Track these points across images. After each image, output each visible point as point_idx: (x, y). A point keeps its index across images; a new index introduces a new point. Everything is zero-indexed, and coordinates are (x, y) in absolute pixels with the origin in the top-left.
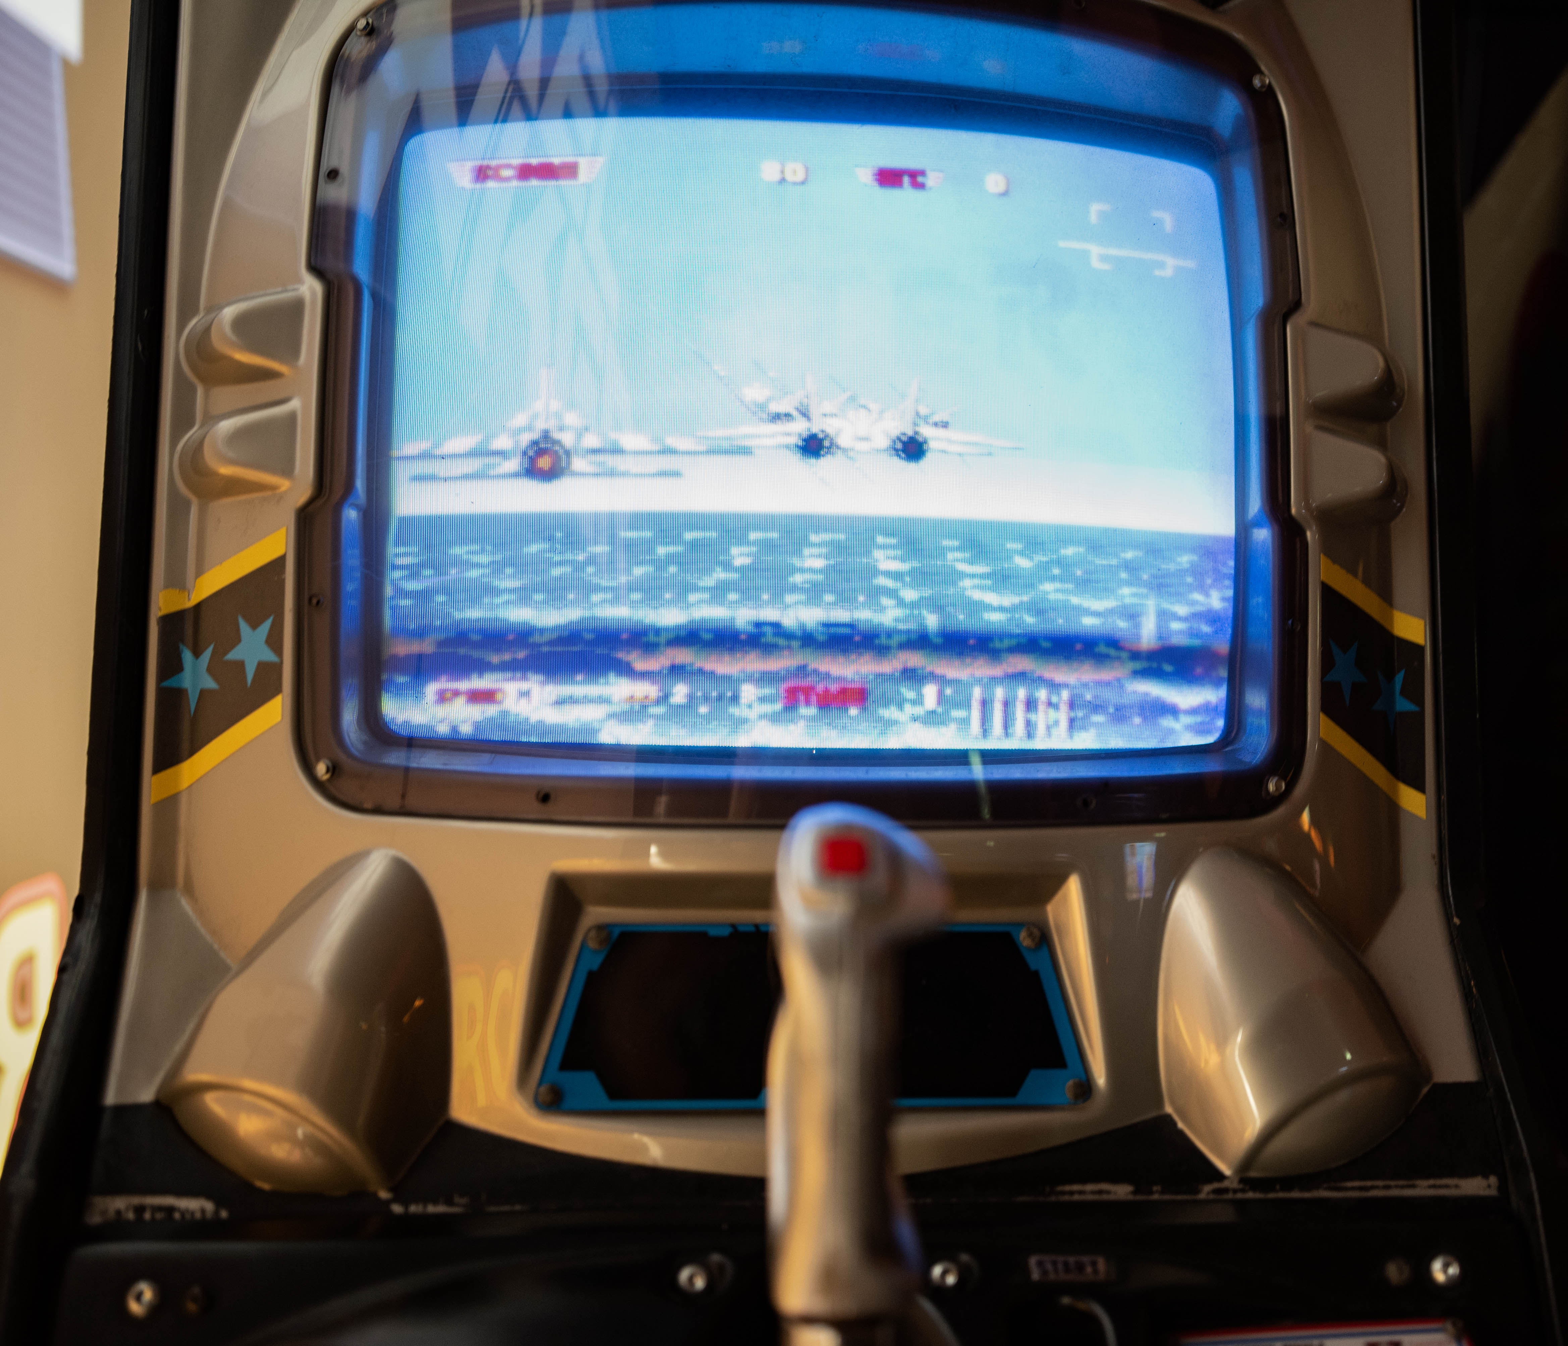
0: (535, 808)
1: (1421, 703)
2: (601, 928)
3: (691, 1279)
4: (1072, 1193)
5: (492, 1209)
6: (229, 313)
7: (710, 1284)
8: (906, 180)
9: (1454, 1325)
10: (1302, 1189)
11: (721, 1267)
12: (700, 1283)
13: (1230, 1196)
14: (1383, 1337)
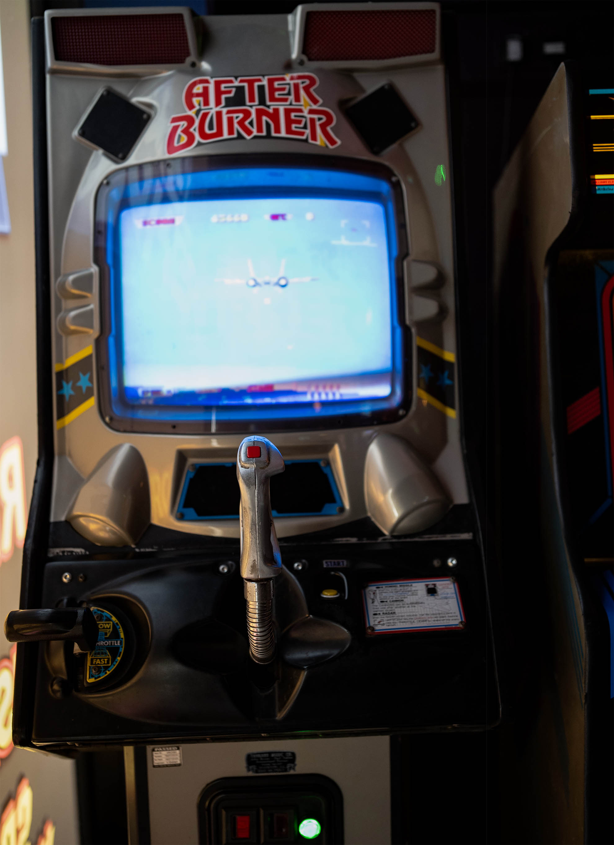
0: (172, 430)
2: (193, 465)
3: (223, 569)
4: (338, 541)
5: (165, 549)
6: (71, 278)
7: (229, 571)
8: (280, 217)
9: (452, 578)
10: (411, 538)
11: (232, 565)
12: (226, 570)
13: (388, 541)
14: (431, 583)
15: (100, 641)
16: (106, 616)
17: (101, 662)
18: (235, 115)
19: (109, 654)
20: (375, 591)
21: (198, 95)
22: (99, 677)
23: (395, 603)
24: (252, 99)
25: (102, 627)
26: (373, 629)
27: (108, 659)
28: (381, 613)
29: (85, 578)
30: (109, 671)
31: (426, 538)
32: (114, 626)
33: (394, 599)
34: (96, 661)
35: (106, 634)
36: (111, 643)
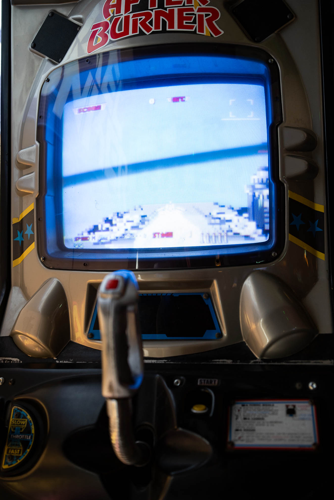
0: (84, 268)
1: (323, 229)
4: (216, 362)
8: (180, 99)
9: (311, 401)
10: (278, 362)
13: (258, 363)
14: (290, 404)
15: (16, 435)
16: (23, 415)
17: (15, 452)
18: (139, 18)
19: (21, 445)
20: (241, 408)
21: (113, 6)
22: (12, 464)
23: (257, 421)
24: (153, 4)
25: (19, 423)
26: (232, 444)
27: (20, 450)
28: (243, 429)
29: (14, 383)
30: (20, 460)
31: (292, 363)
32: (28, 423)
33: (256, 417)
34: (11, 451)
35: (21, 429)
36: (24, 437)
